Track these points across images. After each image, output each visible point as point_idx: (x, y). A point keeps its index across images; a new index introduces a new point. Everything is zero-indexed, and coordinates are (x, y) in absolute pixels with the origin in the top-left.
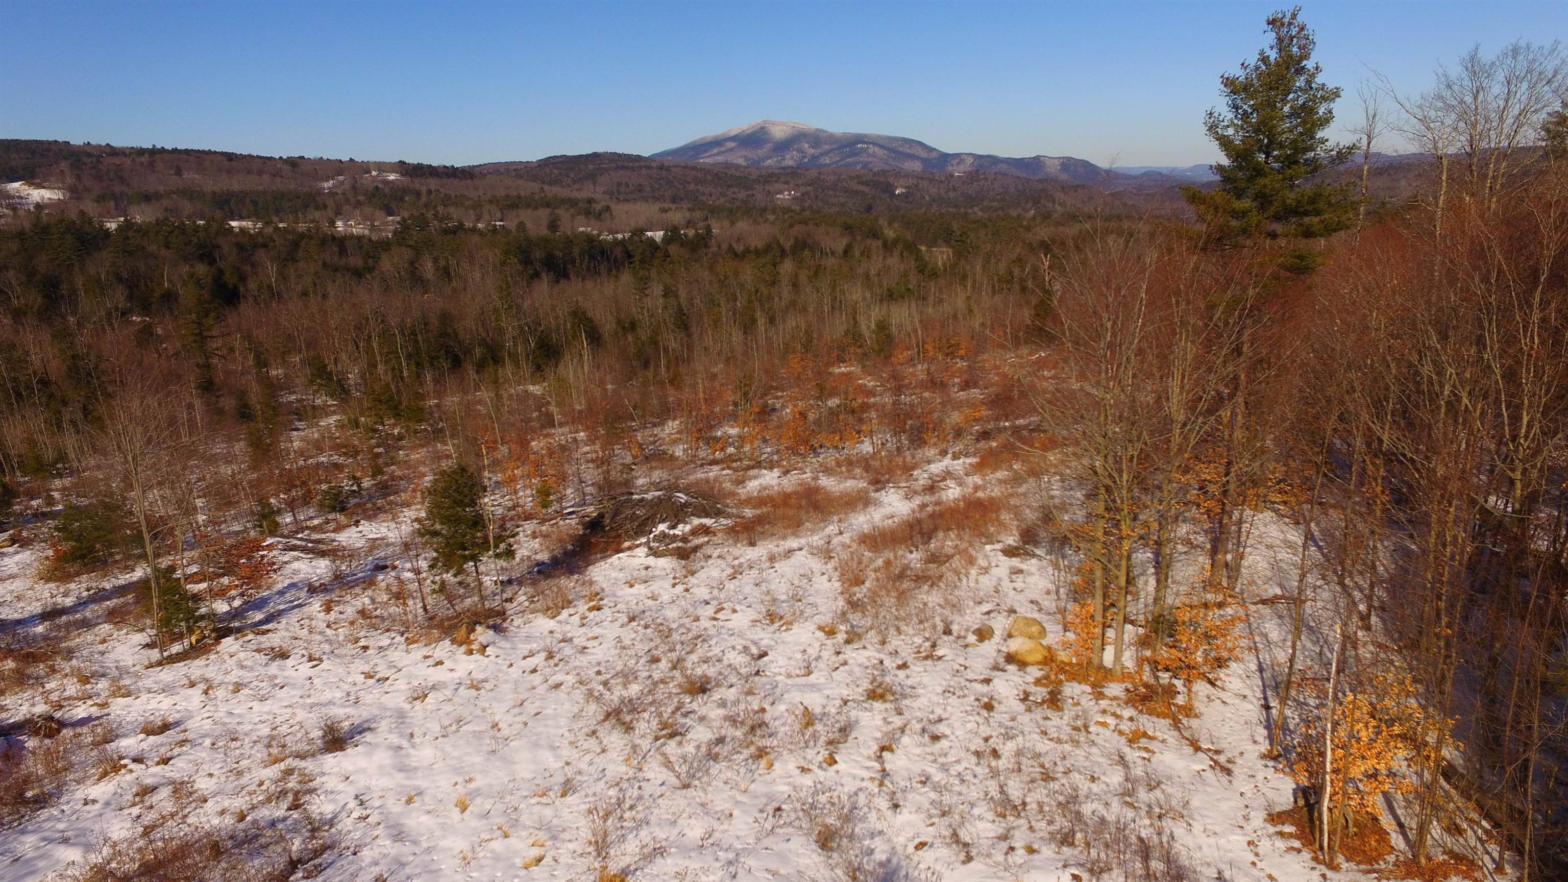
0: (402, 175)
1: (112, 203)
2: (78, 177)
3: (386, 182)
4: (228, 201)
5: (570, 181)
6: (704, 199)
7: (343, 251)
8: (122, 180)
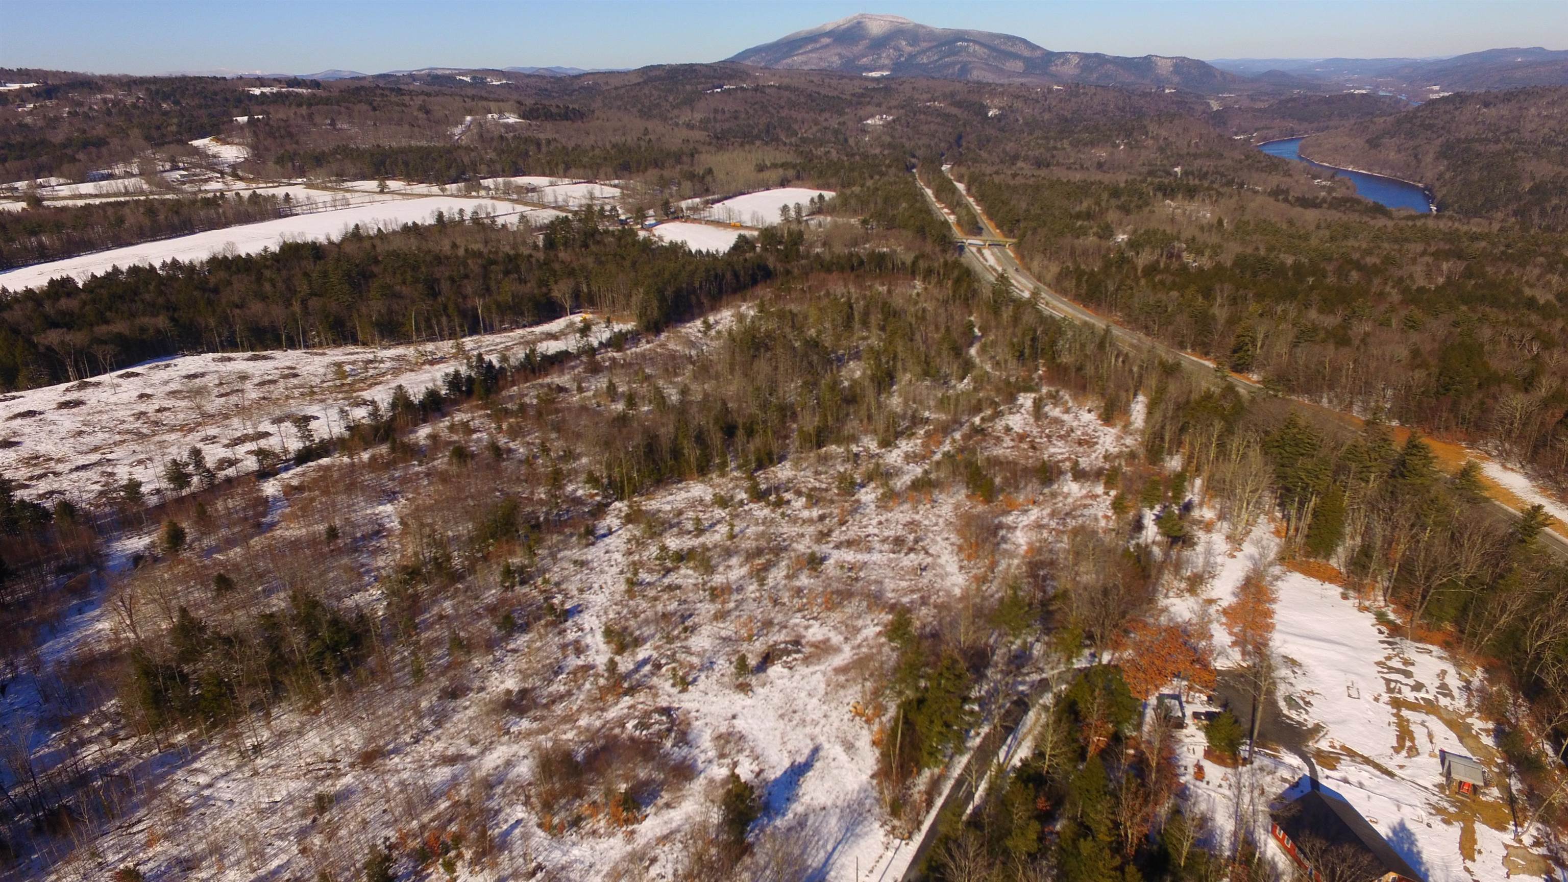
0: (520, 117)
2: (255, 134)
3: (507, 126)
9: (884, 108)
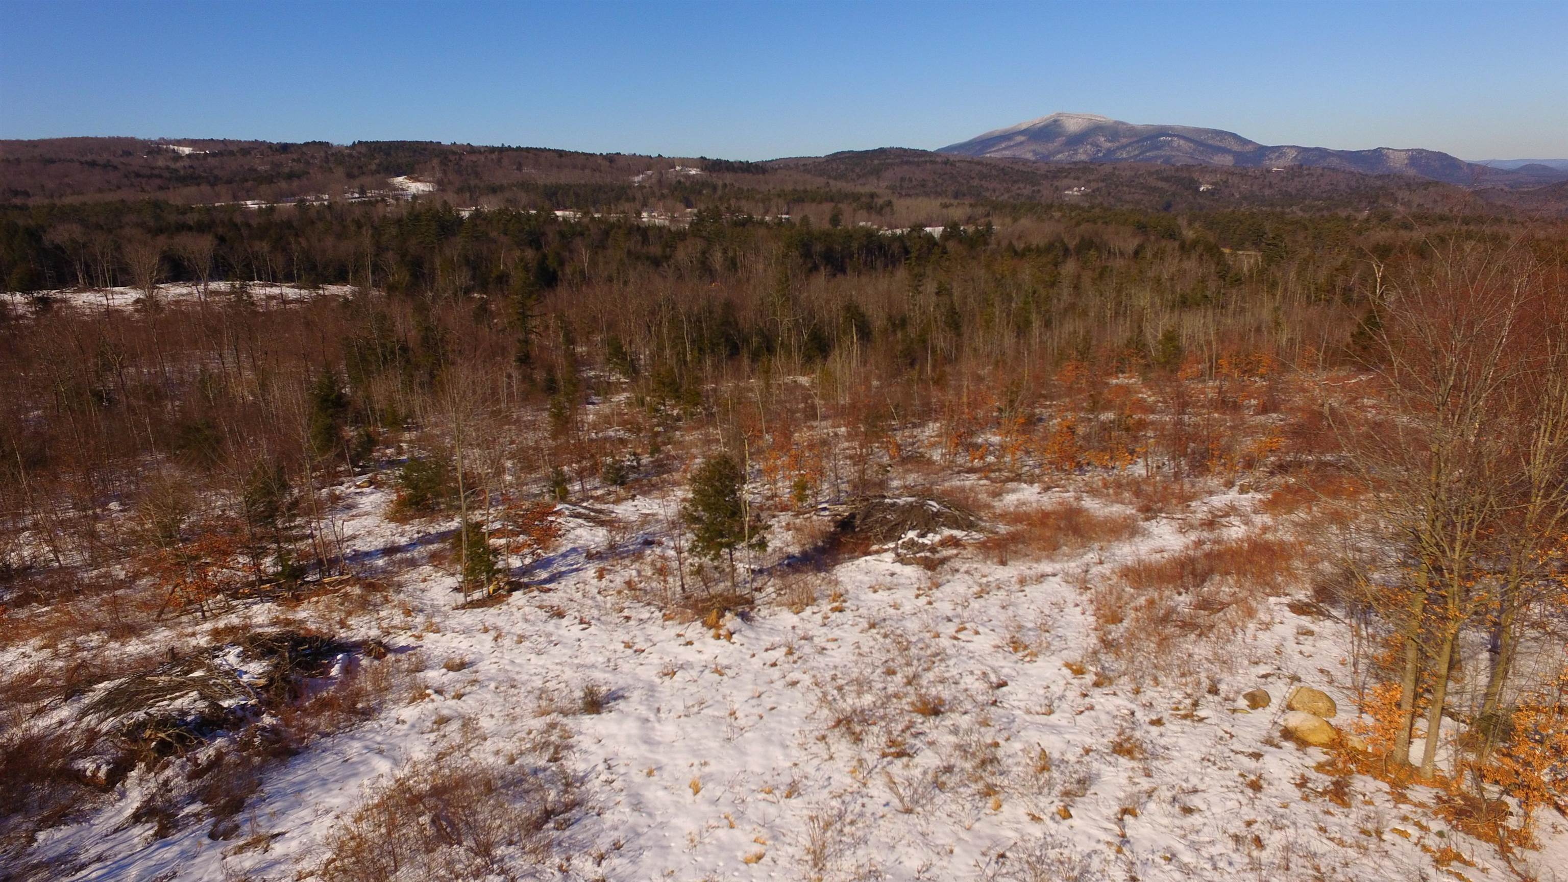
0: (702, 170)
1: (468, 195)
2: (445, 172)
3: (688, 177)
4: (555, 194)
5: (854, 176)
6: (988, 194)
7: (645, 240)
8: (477, 174)
9: (1082, 181)
